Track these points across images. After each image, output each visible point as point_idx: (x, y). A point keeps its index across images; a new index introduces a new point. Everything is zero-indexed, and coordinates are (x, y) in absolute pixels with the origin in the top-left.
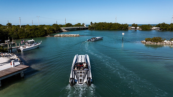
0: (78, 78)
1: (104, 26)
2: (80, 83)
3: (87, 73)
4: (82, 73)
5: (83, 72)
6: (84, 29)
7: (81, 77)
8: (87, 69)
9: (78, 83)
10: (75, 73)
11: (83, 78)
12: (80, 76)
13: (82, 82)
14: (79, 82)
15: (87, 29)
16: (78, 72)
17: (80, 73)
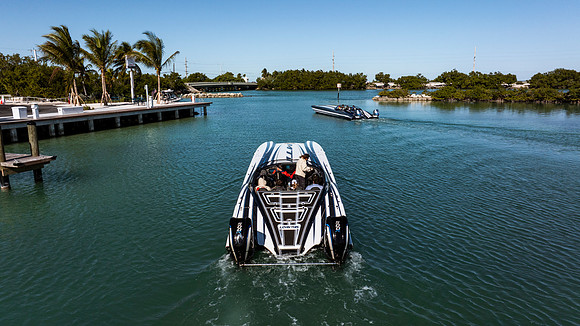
0: (276, 224)
1: (299, 82)
2: (284, 252)
3: (321, 202)
4: (294, 200)
5: (302, 199)
6: (244, 88)
7: (289, 221)
8: (321, 188)
9: (276, 249)
10: (257, 203)
11: (303, 224)
12: (286, 216)
13: (298, 247)
14: (281, 247)
15: (252, 87)
16: (277, 200)
17: (284, 201)
